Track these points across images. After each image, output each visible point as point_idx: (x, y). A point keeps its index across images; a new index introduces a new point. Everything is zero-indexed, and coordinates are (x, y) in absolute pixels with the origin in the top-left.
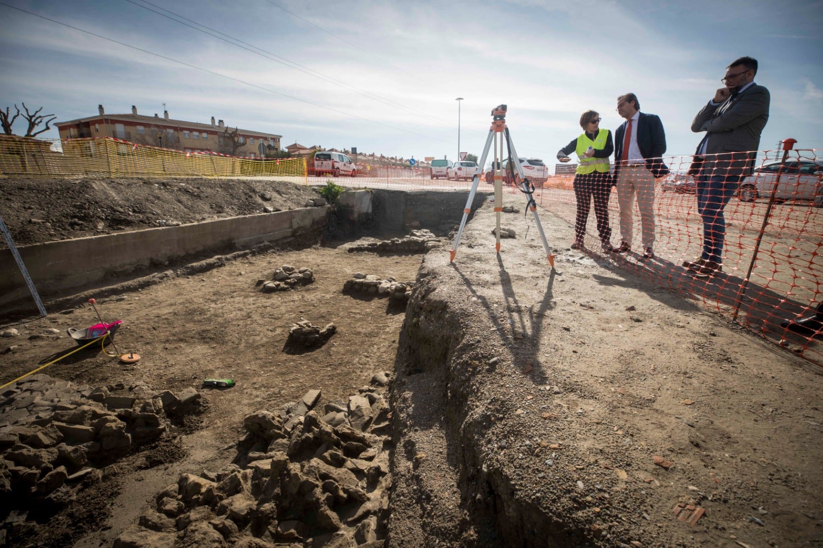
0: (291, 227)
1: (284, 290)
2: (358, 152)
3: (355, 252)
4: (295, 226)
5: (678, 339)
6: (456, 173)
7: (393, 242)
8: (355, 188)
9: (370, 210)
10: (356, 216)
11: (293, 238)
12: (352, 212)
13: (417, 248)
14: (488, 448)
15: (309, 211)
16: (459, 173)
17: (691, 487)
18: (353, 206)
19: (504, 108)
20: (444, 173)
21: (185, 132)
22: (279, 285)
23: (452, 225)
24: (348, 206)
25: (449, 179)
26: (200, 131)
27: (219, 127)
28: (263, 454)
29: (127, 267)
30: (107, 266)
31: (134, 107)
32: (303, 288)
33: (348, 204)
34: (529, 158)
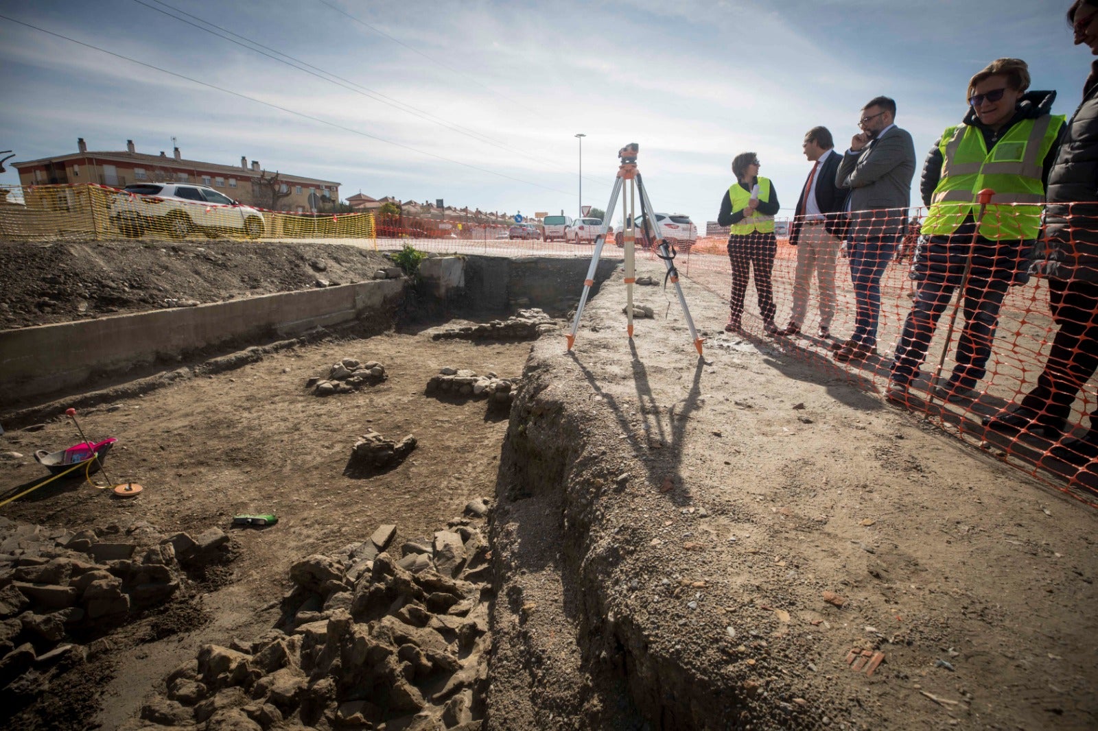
0: (354, 307)
1: (344, 392)
2: (446, 205)
3: (442, 340)
4: (360, 305)
5: (857, 444)
6: (577, 234)
7: (493, 325)
8: (440, 254)
9: (462, 284)
10: (443, 290)
11: (357, 322)
12: (437, 286)
13: (525, 333)
14: (615, 591)
15: (379, 286)
16: (581, 233)
17: (869, 628)
18: (439, 278)
19: (634, 147)
20: (561, 233)
21: (204, 177)
22: (338, 385)
23: (571, 303)
24: (431, 277)
25: (568, 241)
26: (226, 177)
27: (253, 170)
28: (317, 614)
29: (123, 364)
30: (94, 362)
31: (130, 142)
32: (371, 389)
33: (432, 275)
34: (672, 214)
